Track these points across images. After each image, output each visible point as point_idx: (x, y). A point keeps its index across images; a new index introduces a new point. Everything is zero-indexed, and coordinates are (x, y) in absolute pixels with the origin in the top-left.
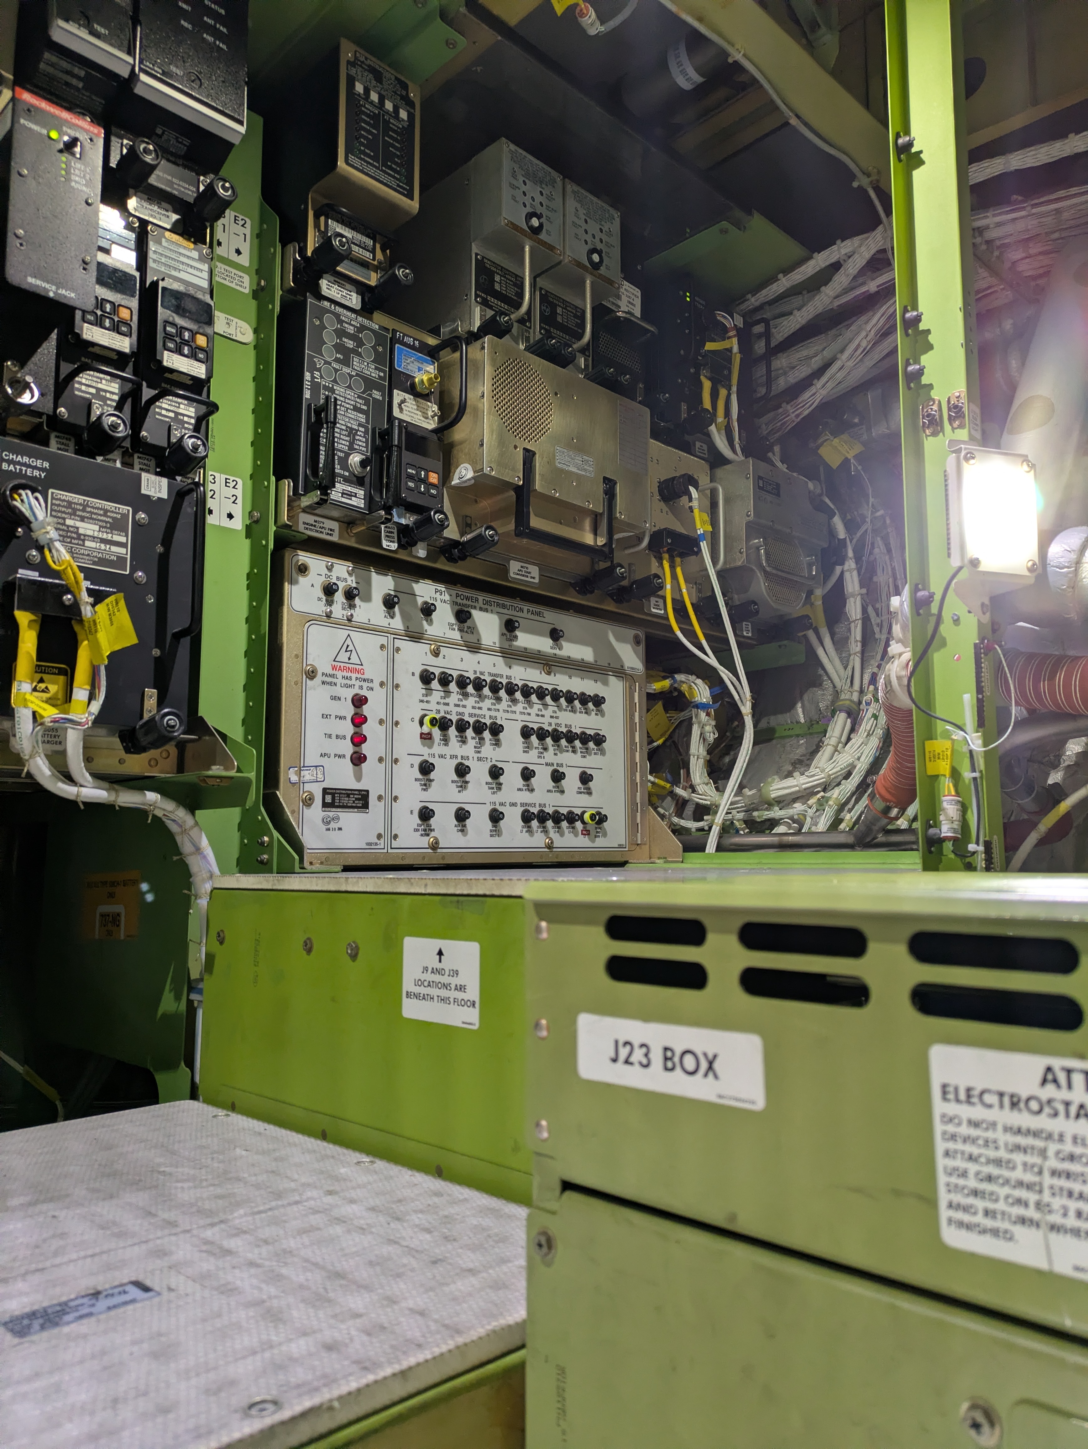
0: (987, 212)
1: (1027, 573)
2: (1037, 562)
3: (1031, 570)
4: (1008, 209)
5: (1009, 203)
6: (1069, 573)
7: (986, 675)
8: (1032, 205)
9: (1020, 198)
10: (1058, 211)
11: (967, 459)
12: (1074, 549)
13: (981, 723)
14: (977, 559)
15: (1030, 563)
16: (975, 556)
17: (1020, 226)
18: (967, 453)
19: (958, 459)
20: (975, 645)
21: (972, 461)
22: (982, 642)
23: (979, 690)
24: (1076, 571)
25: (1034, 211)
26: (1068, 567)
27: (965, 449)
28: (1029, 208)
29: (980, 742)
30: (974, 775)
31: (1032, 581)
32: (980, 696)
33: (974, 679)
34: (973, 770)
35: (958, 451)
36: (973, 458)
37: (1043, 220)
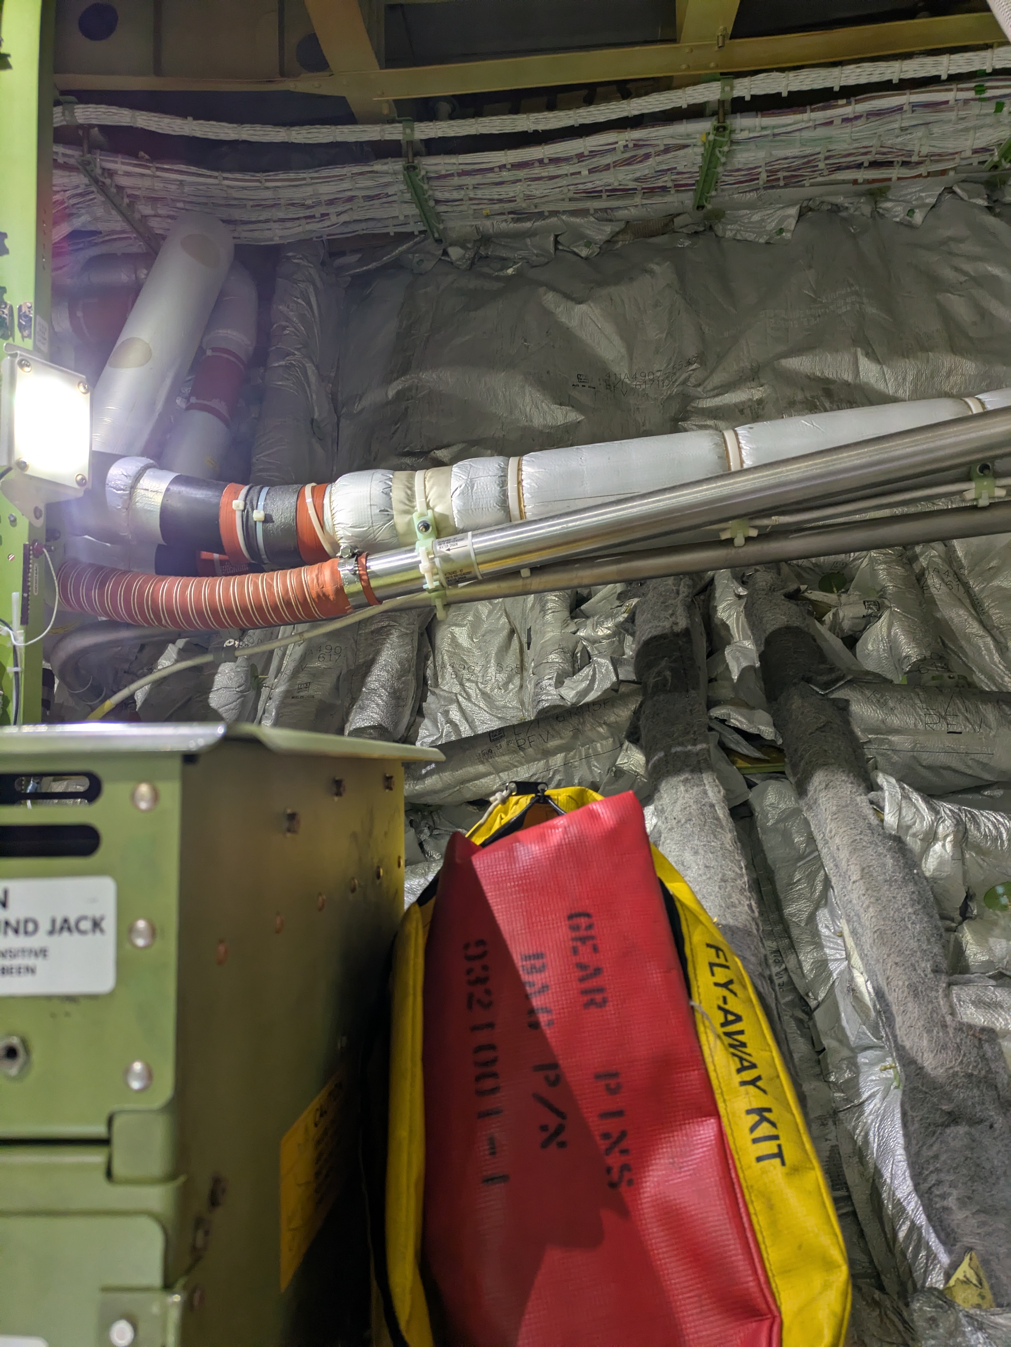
0: (117, 157)
1: (76, 486)
2: (87, 477)
3: (82, 483)
4: (135, 162)
5: (136, 157)
6: (124, 495)
7: (35, 576)
8: (157, 168)
9: (147, 157)
10: (181, 183)
11: (21, 365)
12: (130, 474)
13: (24, 620)
14: (25, 463)
15: (79, 477)
16: (24, 459)
17: (147, 183)
18: (22, 360)
19: (12, 363)
20: (25, 546)
21: (27, 369)
22: (33, 544)
23: (26, 588)
24: (131, 495)
25: (158, 173)
26: (123, 490)
27: (21, 355)
28: (155, 170)
29: (22, 638)
30: (16, 669)
31: (81, 494)
32: (26, 595)
33: (21, 579)
34: (16, 665)
35: (15, 355)
36: (28, 366)
37: (169, 186)
